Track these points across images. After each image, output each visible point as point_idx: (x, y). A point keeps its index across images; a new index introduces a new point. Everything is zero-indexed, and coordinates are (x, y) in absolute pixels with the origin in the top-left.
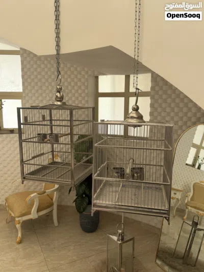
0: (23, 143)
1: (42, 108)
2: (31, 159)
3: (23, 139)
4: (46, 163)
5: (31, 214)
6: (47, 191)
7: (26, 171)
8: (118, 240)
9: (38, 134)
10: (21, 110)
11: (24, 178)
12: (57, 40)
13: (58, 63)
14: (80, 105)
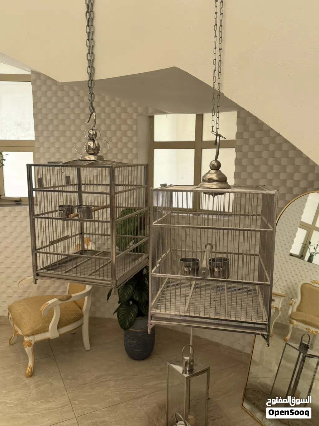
0: (36, 219)
1: (65, 165)
2: (49, 246)
3: (36, 213)
4: (72, 251)
5: (47, 331)
6: (73, 295)
7: (40, 265)
8: (185, 371)
9: (60, 206)
10: (33, 167)
11: (37, 275)
12: (89, 58)
13: (91, 94)
14: (125, 161)
